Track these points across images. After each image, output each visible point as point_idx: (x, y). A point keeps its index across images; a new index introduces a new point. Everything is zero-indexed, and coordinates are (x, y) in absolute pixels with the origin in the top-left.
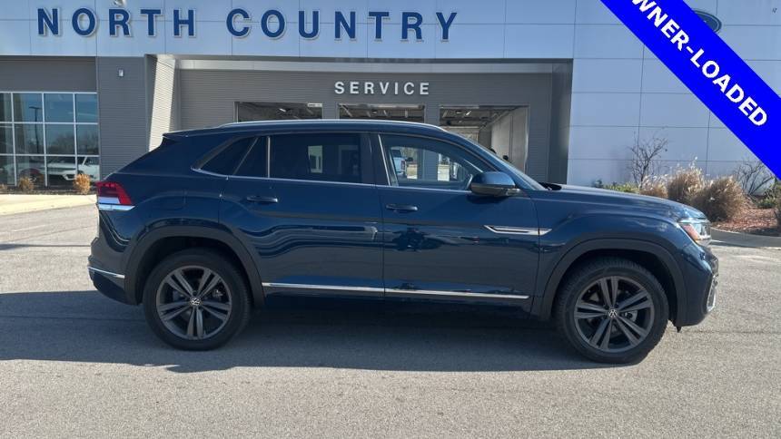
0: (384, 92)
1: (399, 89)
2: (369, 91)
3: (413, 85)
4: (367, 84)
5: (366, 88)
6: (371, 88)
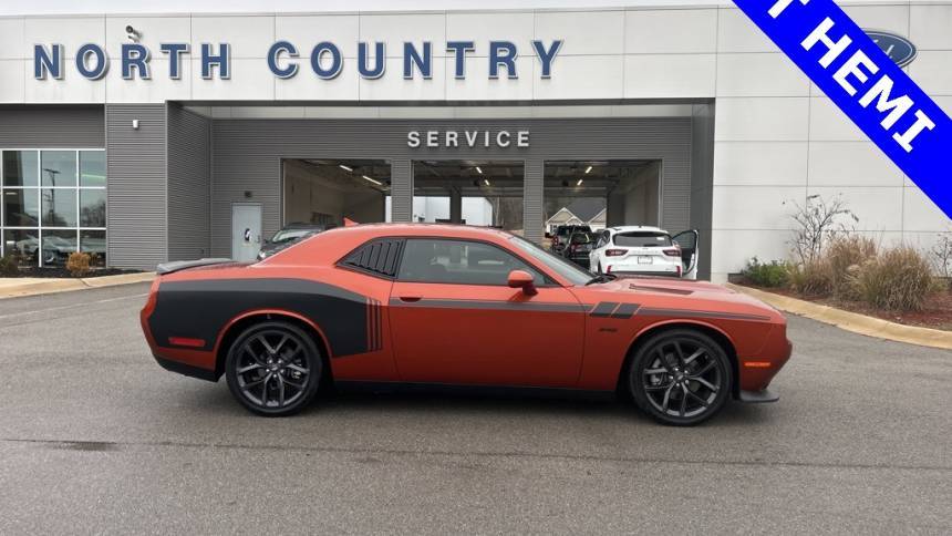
0: (471, 143)
1: (490, 140)
2: (452, 142)
3: (508, 134)
5: (448, 139)
6: (454, 139)
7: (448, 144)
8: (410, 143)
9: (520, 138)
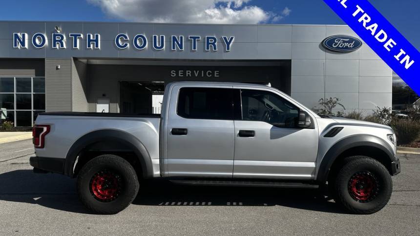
0: (196, 76)
1: (204, 74)
2: (189, 75)
3: (211, 72)
4: (187, 71)
5: (187, 74)
6: (189, 74)
7: (187, 75)
8: (172, 75)
9: (216, 74)
